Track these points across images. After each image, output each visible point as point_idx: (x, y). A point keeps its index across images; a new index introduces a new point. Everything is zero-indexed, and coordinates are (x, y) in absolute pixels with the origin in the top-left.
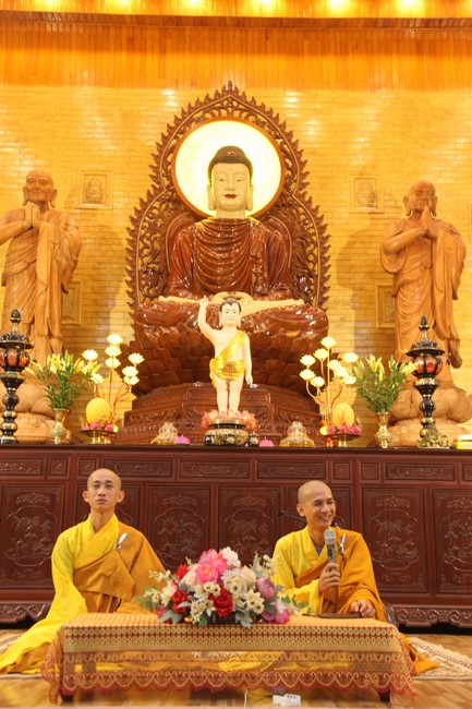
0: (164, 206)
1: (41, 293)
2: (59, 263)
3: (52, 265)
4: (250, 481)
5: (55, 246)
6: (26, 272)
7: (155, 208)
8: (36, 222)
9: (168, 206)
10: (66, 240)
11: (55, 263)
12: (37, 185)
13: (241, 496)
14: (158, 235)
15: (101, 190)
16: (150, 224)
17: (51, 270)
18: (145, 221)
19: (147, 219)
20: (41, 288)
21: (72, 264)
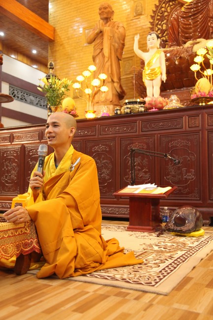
0: (167, 5)
1: (107, 62)
2: (114, 46)
3: (110, 47)
4: (137, 133)
5: (112, 38)
6: (101, 54)
7: (163, 7)
8: (102, 28)
9: (169, 4)
10: (116, 34)
11: (112, 46)
12: (103, 10)
13: (132, 143)
14: (165, 21)
15: (142, 7)
16: (161, 17)
17: (110, 50)
18: (158, 16)
19: (159, 14)
20: (106, 59)
21: (121, 45)
